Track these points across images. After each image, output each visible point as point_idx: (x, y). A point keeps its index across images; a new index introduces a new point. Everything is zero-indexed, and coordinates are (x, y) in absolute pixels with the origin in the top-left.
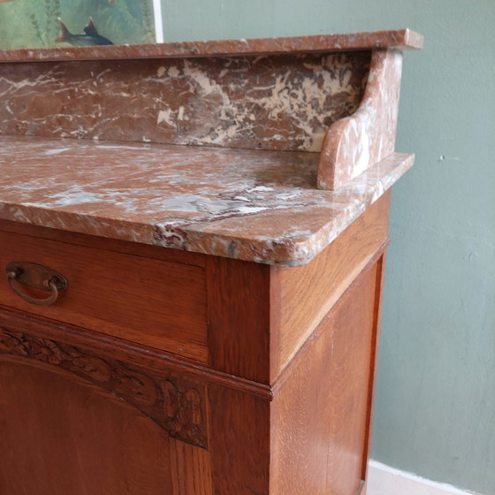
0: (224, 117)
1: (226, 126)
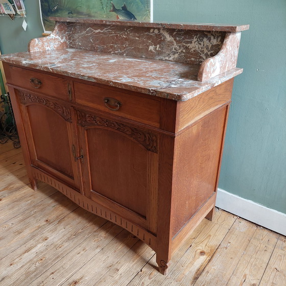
0: (173, 50)
1: (174, 53)
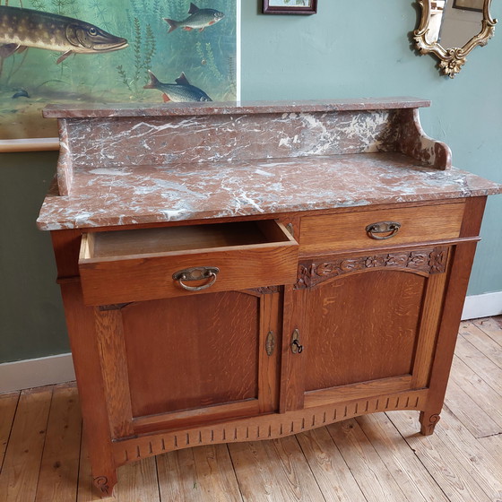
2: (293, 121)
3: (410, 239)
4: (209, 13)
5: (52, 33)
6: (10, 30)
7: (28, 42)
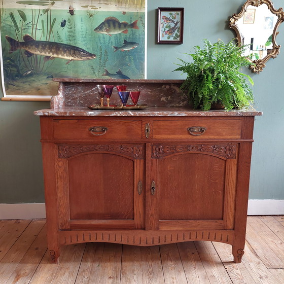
2: (167, 89)
3: (212, 137)
4: (132, 43)
5: (65, 52)
6: (49, 51)
7: (55, 55)
